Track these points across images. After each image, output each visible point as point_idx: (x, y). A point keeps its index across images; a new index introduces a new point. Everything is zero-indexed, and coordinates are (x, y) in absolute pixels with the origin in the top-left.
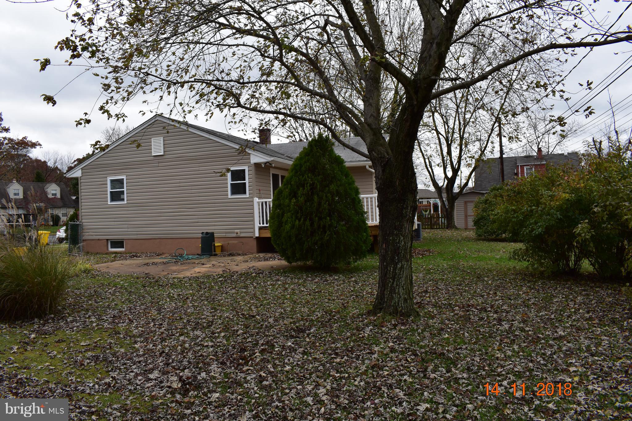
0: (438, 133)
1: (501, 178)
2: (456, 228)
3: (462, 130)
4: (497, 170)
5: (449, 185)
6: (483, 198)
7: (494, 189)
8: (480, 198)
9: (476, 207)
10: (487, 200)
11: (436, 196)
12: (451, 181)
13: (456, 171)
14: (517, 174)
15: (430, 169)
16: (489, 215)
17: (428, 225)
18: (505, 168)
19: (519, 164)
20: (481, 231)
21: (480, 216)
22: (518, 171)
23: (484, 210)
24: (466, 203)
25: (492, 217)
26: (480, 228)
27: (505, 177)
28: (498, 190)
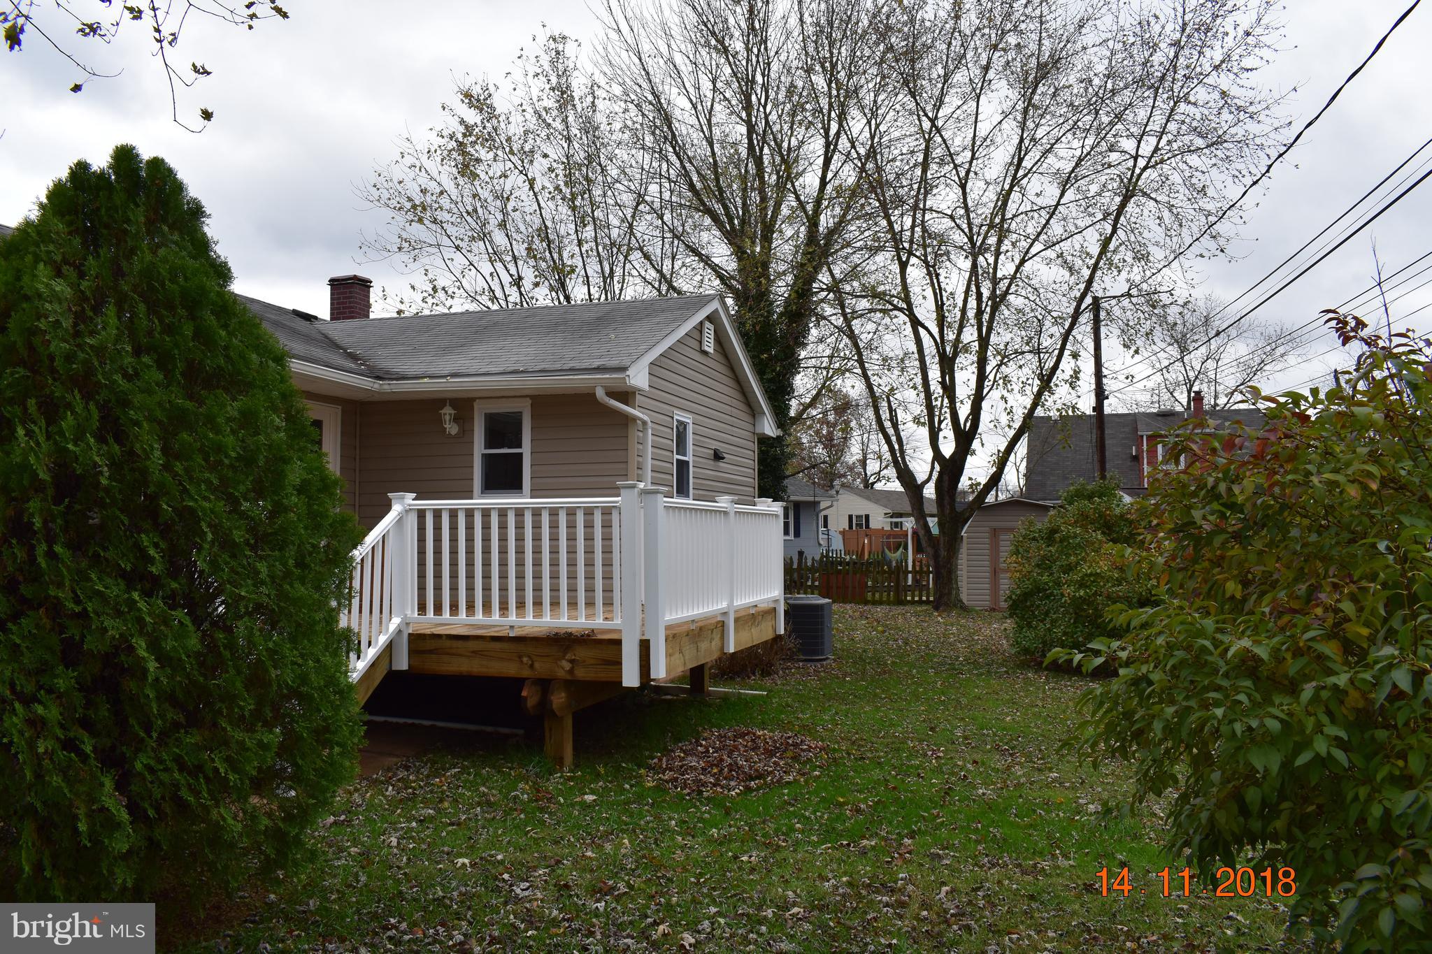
0: (916, 323)
1: (1097, 466)
2: (964, 609)
3: (986, 317)
4: (1087, 443)
5: (946, 478)
6: (1042, 523)
7: (1079, 494)
8: (1031, 523)
9: (1017, 553)
10: (1054, 531)
11: (907, 508)
12: (951, 469)
13: (965, 439)
14: (1137, 459)
15: (891, 431)
16: (1058, 584)
17: (889, 589)
18: (1108, 442)
19: (1145, 433)
20: (1030, 634)
21: (1028, 585)
22: (1140, 450)
23: (1044, 564)
24: (995, 533)
25: (1068, 590)
26: (1029, 625)
27: (1108, 466)
28: (1090, 497)
